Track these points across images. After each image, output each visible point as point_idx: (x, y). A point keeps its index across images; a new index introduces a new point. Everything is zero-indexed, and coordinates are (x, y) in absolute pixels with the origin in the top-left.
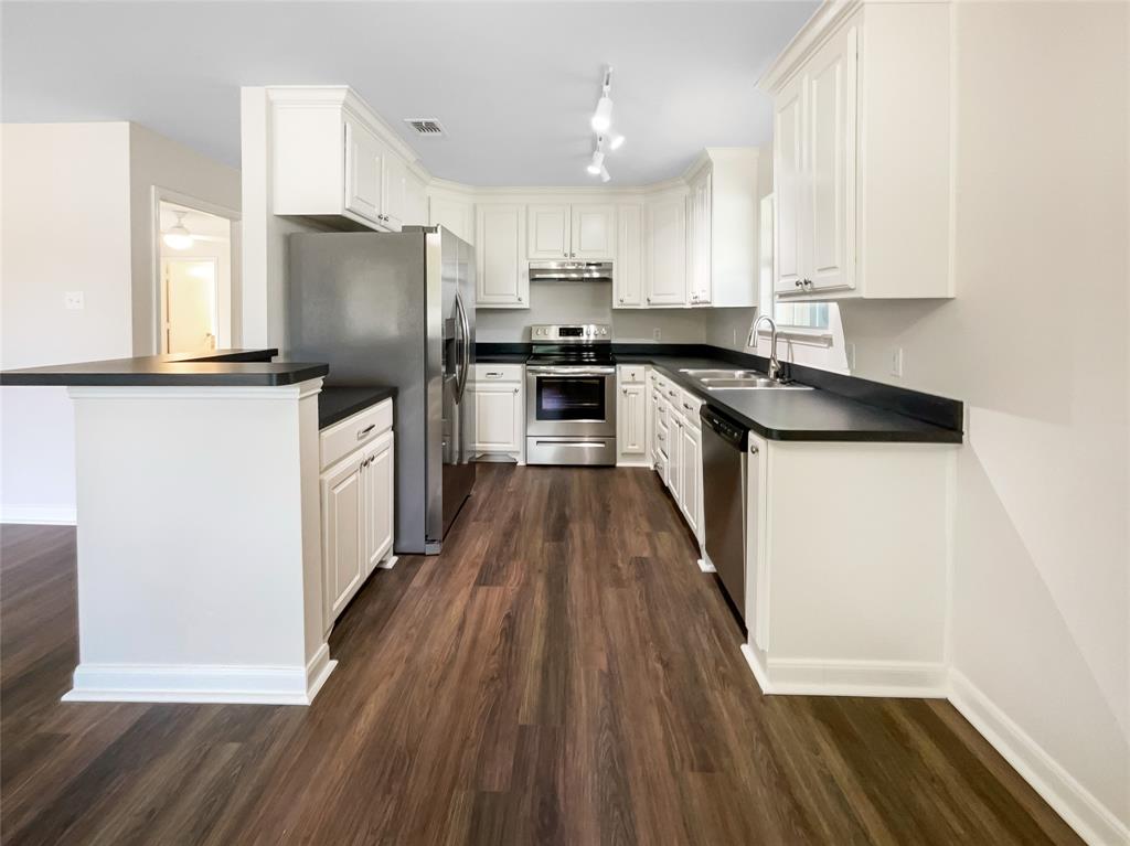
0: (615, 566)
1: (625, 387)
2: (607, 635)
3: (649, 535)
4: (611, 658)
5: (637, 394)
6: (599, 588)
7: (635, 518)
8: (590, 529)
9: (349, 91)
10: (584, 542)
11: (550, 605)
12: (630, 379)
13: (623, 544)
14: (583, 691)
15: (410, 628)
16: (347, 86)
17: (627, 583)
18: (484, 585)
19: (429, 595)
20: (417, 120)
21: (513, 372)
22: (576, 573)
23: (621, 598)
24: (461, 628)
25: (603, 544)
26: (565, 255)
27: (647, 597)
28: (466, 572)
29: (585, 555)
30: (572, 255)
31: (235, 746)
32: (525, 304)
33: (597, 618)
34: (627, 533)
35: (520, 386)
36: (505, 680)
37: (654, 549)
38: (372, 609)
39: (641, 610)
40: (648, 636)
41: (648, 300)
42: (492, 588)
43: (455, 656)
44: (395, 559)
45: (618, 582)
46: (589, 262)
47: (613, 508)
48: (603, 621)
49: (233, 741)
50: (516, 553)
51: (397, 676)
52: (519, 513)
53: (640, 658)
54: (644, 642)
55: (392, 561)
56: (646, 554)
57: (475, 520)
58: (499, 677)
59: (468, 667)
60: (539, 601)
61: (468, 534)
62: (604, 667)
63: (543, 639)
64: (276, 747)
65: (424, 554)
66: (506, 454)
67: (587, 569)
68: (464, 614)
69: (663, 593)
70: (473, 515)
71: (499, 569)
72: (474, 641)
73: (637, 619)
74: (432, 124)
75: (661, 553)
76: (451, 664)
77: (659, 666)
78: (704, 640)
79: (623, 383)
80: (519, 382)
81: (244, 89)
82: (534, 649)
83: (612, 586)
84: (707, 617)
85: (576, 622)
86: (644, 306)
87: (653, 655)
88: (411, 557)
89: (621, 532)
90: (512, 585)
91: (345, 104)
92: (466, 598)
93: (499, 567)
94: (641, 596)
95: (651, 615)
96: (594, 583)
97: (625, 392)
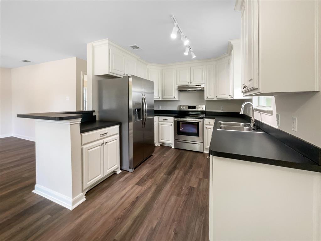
0: (181, 188)
1: (206, 126)
2: (162, 215)
3: (200, 179)
4: (159, 223)
5: (211, 129)
6: (171, 195)
7: (199, 172)
8: (181, 173)
9: (108, 40)
10: (176, 177)
11: (151, 197)
12: (208, 124)
13: (190, 180)
14: (141, 233)
15: (110, 194)
16: (107, 39)
17: (181, 196)
18: (138, 185)
19: (122, 184)
20: (131, 46)
21: (171, 119)
22: (167, 187)
23: (176, 201)
24: (122, 198)
25: (182, 179)
26: (189, 83)
27: (185, 203)
28: (136, 179)
29: (174, 182)
30: (191, 83)
31: (49, 216)
32: (176, 99)
33: (164, 206)
34: (193, 176)
35: (173, 124)
36: (121, 220)
37: (199, 185)
38: (105, 185)
39: (180, 208)
40: (176, 219)
41: (217, 97)
42: (139, 186)
43: (114, 207)
44: (121, 171)
45: (179, 195)
46: (196, 85)
47: (193, 167)
48: (164, 208)
49: (50, 215)
50: (153, 177)
51: (96, 209)
52: (163, 163)
53: (168, 227)
54: (174, 221)
55: (119, 172)
56: (195, 186)
57: (149, 163)
58: (121, 218)
59: (115, 211)
60: (149, 195)
61: (144, 167)
62: (154, 226)
63: (142, 208)
64: (56, 220)
65: (128, 171)
66: (169, 144)
67: (171, 187)
68: (126, 193)
69: (192, 203)
70: (149, 162)
71: (145, 181)
72: (123, 203)
73: (177, 211)
74: (135, 46)
75: (201, 187)
76: (112, 209)
77: (173, 233)
78: (197, 228)
79: (206, 125)
80: (172, 122)
81: (88, 44)
82: (137, 212)
83: (176, 196)
84: (204, 218)
85: (155, 206)
86: (215, 99)
87: (174, 227)
88: (125, 171)
89: (191, 176)
90: (145, 188)
91: (109, 44)
92: (131, 187)
93: (146, 180)
94: (184, 202)
95: (183, 211)
96: (170, 193)
97: (206, 128)
